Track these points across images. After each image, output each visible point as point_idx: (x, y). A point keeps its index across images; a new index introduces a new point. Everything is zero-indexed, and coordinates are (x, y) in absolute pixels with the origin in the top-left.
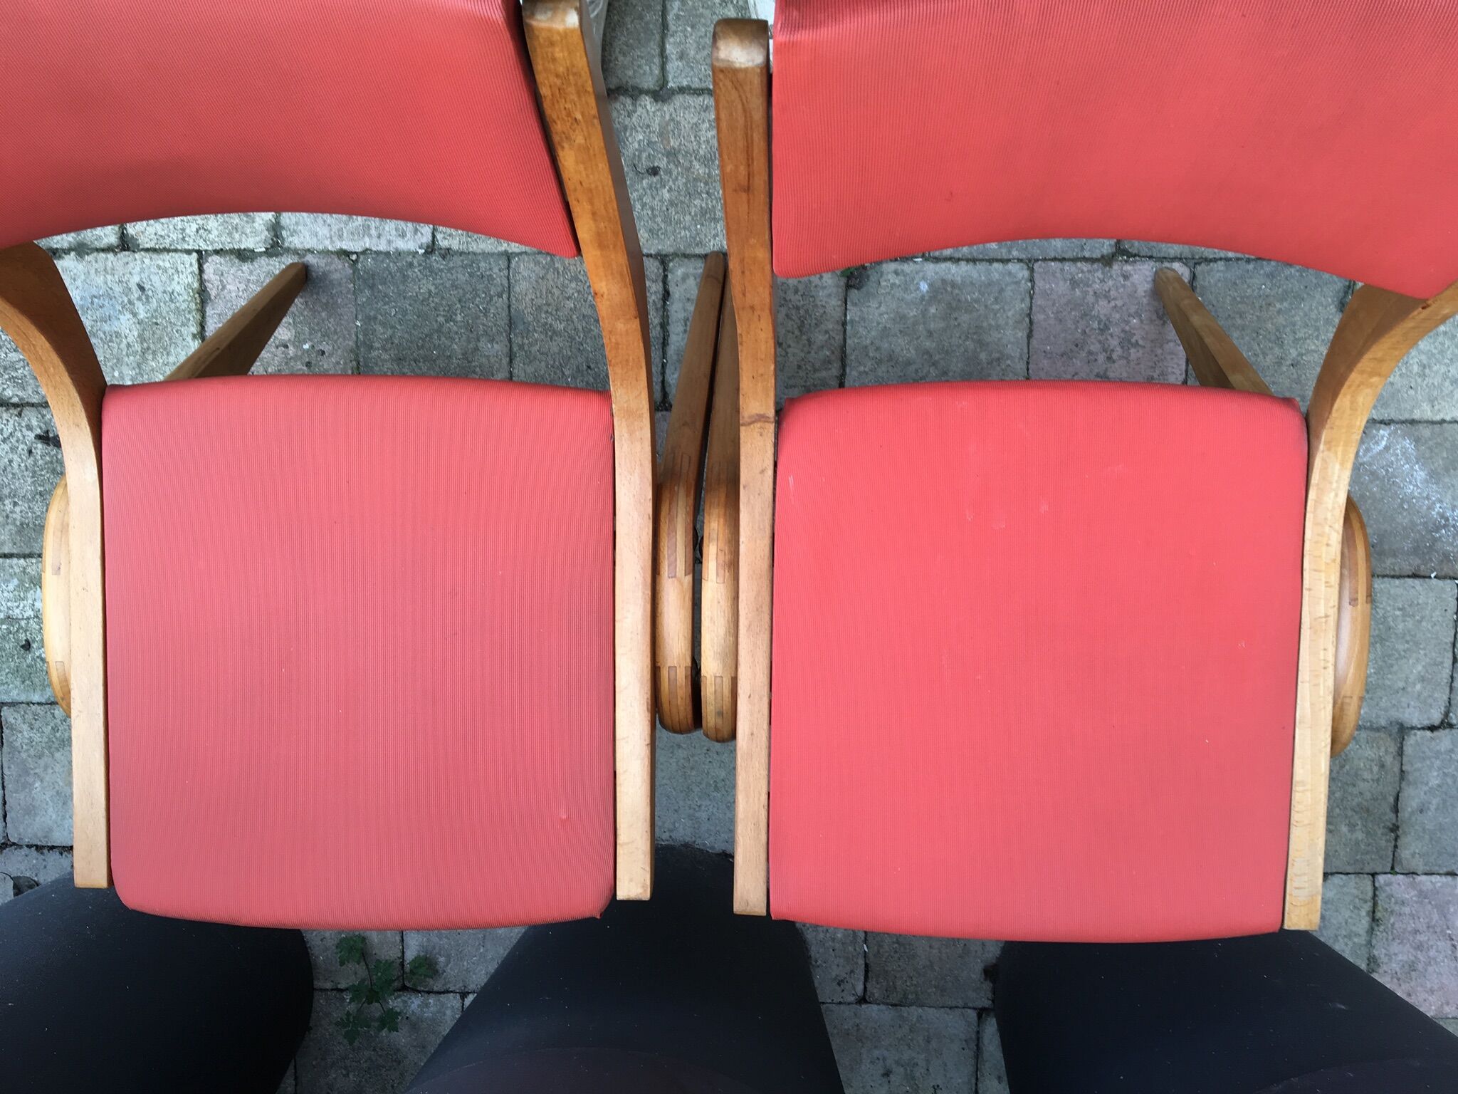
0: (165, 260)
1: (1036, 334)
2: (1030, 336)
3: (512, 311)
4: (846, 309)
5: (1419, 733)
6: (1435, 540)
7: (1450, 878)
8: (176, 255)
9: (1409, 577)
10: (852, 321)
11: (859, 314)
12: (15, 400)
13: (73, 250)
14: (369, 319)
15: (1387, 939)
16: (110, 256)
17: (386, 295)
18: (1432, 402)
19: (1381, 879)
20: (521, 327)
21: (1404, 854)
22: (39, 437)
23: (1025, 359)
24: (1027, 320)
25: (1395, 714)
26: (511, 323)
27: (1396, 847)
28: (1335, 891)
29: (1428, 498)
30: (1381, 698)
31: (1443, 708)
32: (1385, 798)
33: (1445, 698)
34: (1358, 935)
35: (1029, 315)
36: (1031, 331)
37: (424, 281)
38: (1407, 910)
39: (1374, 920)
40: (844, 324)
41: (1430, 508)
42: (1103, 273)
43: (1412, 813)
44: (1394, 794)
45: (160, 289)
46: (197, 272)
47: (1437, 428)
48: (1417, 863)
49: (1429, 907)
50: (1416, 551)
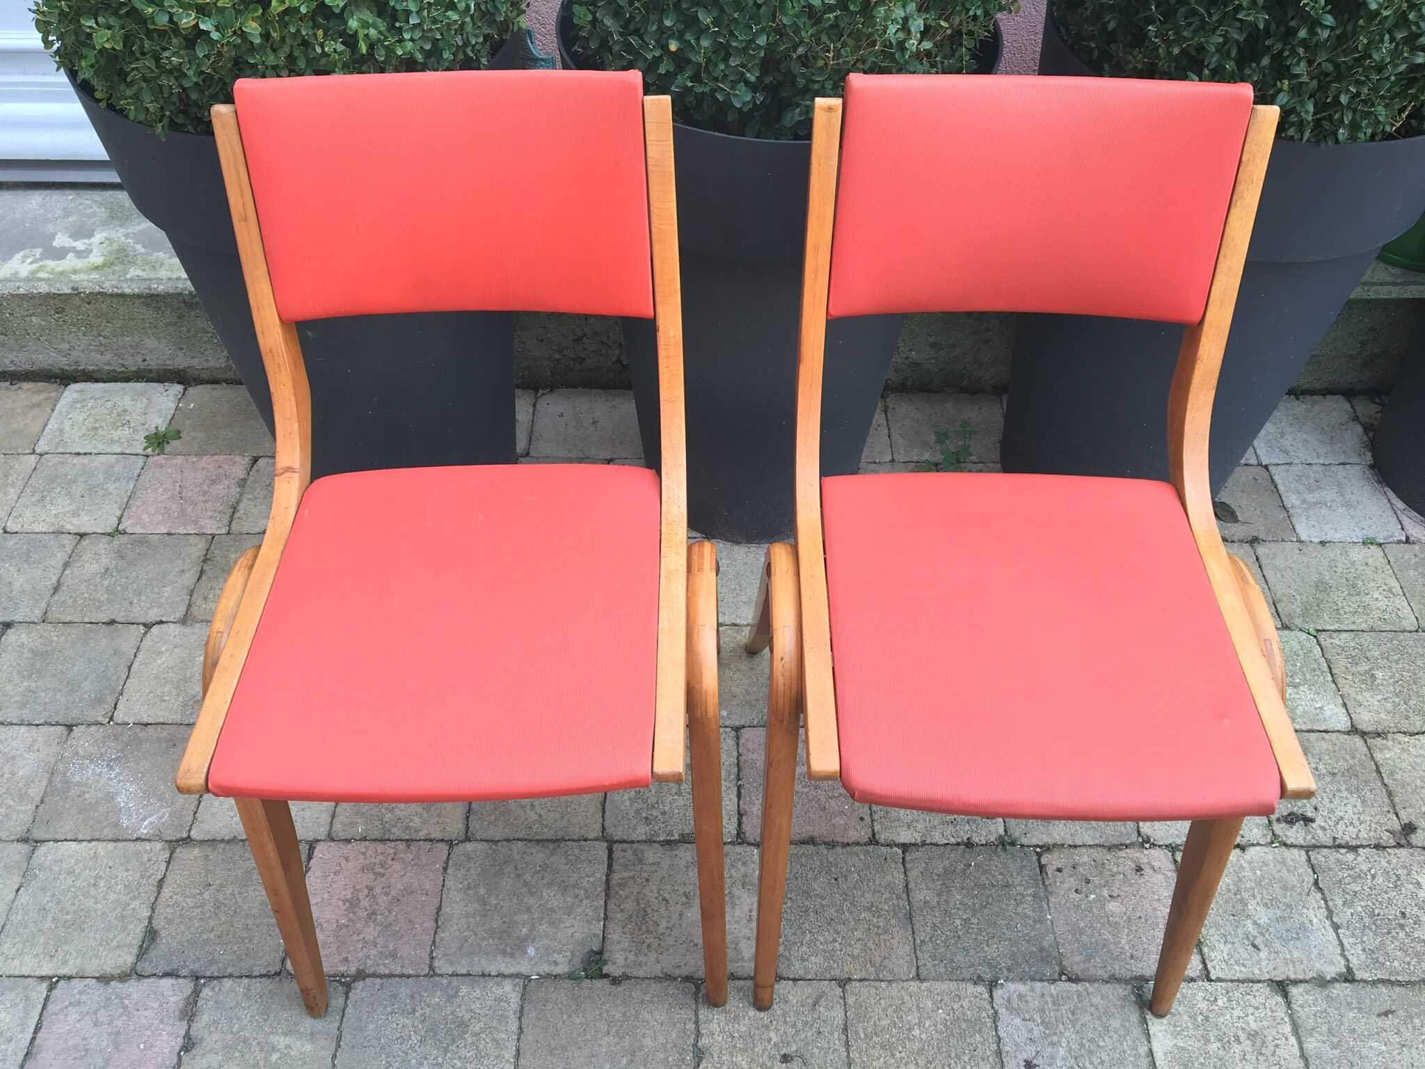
0: (1239, 972)
1: (433, 909)
2: (440, 908)
3: (910, 929)
4: (604, 932)
5: (172, 619)
6: (122, 751)
7: (173, 532)
8: (1230, 977)
9: (151, 724)
10: (599, 921)
11: (592, 927)
12: (1343, 851)
13: (1329, 981)
14: (1041, 920)
15: (228, 497)
16: (1292, 977)
17: (1028, 941)
18: (96, 856)
19: (224, 531)
20: (900, 915)
21: (202, 545)
22: (1312, 820)
23: (445, 889)
24: (440, 923)
25: (187, 630)
26: (910, 918)
27: (208, 550)
28: (260, 524)
29: (120, 781)
30: (195, 641)
31: (148, 636)
32: (209, 578)
33: (144, 642)
34: (249, 499)
35: (437, 928)
36: (437, 913)
37: (995, 955)
38: (209, 513)
39: (235, 509)
40: (606, 918)
41: (120, 774)
42: (366, 963)
43: (189, 570)
44: (200, 581)
45: (1238, 945)
46: (1207, 962)
47: (97, 835)
48: (192, 539)
49: (192, 515)
50: (141, 742)
